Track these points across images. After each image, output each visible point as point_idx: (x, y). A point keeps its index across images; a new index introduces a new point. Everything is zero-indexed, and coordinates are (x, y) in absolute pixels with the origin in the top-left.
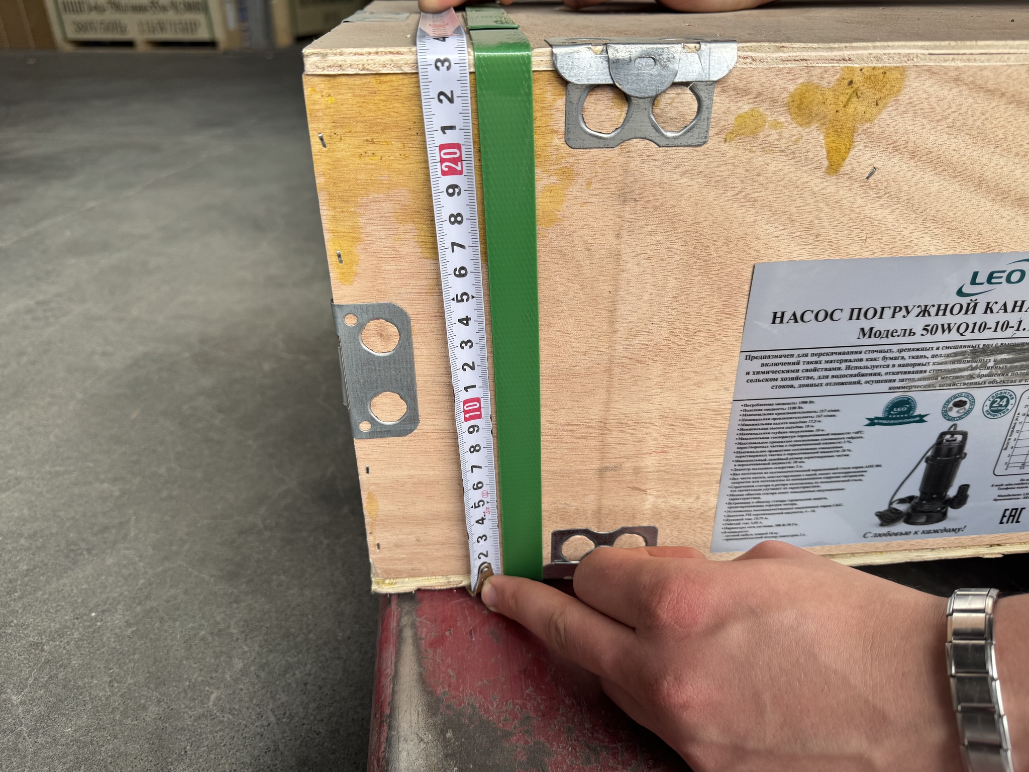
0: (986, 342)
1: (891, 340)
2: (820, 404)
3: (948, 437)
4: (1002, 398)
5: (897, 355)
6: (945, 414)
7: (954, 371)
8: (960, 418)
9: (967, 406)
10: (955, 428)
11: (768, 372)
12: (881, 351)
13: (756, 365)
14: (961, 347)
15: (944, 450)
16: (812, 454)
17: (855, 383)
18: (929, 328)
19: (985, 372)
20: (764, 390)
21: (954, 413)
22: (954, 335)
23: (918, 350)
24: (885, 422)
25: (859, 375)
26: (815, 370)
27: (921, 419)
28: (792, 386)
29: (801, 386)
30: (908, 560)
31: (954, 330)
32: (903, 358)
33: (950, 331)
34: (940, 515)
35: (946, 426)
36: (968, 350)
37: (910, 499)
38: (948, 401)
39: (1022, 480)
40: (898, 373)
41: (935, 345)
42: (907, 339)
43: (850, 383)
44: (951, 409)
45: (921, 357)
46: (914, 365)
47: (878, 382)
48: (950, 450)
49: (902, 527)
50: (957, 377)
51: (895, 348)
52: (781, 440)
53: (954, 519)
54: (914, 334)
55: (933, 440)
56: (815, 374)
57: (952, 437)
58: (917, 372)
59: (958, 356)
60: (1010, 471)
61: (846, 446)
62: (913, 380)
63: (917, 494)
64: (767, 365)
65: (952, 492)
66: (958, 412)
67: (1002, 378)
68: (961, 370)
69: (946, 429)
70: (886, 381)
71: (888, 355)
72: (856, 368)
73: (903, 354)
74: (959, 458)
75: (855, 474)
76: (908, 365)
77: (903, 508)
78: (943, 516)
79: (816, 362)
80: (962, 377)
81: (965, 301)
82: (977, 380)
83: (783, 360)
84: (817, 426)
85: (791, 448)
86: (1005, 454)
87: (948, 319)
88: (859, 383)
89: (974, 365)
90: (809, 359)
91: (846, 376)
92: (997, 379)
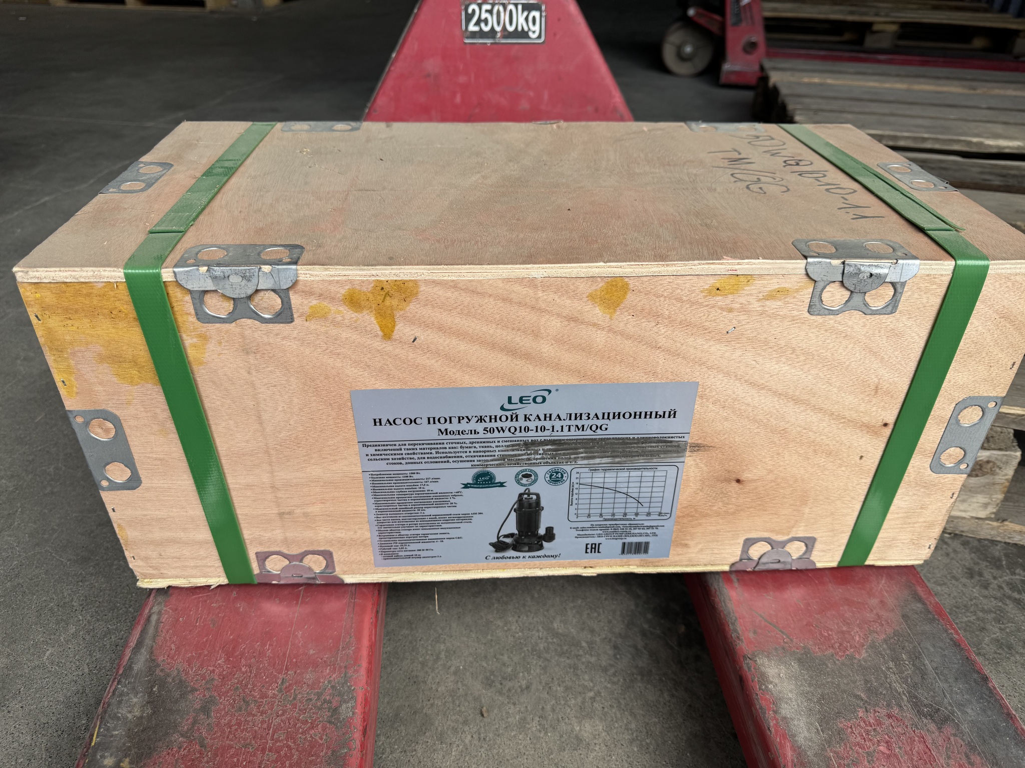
0: (533, 439)
1: (462, 436)
2: (423, 475)
3: (526, 496)
4: (557, 473)
5: (471, 445)
6: (518, 482)
7: (515, 455)
8: (530, 485)
9: (533, 477)
10: (529, 491)
11: (381, 455)
12: (458, 443)
13: (371, 450)
14: (515, 441)
15: (526, 505)
16: (430, 505)
17: (445, 462)
18: (488, 429)
19: (539, 457)
20: (382, 466)
21: (524, 481)
22: (507, 433)
23: (484, 442)
24: (475, 486)
25: (446, 457)
26: (414, 454)
27: (502, 485)
28: (401, 463)
29: (406, 463)
30: (525, 576)
31: (507, 431)
32: (475, 447)
33: (504, 431)
34: (538, 546)
35: (522, 490)
36: (522, 443)
37: (511, 535)
38: (518, 474)
39: (592, 525)
40: (475, 456)
41: (496, 440)
42: (473, 436)
43: (442, 462)
44: (521, 479)
45: (488, 447)
46: (485, 452)
47: (462, 461)
48: (530, 505)
49: (511, 553)
50: (519, 460)
51: (467, 441)
52: (403, 496)
53: (549, 549)
54: (478, 433)
55: (516, 498)
56: (416, 456)
57: (529, 496)
58: (488, 456)
59: (515, 446)
60: (579, 519)
61: (452, 501)
62: (488, 461)
63: (516, 532)
64: (379, 450)
65: (542, 531)
66: (527, 481)
67: (553, 460)
68: (519, 455)
69: (523, 492)
70: (468, 461)
71: (464, 445)
72: (443, 453)
73: (474, 445)
74: (539, 510)
75: (466, 518)
76: (480, 452)
77: (508, 540)
78: (541, 547)
79: (413, 449)
80: (522, 459)
81: (509, 414)
82: (535, 461)
83: (389, 447)
84: (427, 488)
85: (413, 501)
86: (572, 508)
87: (499, 424)
88: (448, 462)
89: (529, 452)
90: (407, 447)
91: (436, 458)
92: (549, 461)
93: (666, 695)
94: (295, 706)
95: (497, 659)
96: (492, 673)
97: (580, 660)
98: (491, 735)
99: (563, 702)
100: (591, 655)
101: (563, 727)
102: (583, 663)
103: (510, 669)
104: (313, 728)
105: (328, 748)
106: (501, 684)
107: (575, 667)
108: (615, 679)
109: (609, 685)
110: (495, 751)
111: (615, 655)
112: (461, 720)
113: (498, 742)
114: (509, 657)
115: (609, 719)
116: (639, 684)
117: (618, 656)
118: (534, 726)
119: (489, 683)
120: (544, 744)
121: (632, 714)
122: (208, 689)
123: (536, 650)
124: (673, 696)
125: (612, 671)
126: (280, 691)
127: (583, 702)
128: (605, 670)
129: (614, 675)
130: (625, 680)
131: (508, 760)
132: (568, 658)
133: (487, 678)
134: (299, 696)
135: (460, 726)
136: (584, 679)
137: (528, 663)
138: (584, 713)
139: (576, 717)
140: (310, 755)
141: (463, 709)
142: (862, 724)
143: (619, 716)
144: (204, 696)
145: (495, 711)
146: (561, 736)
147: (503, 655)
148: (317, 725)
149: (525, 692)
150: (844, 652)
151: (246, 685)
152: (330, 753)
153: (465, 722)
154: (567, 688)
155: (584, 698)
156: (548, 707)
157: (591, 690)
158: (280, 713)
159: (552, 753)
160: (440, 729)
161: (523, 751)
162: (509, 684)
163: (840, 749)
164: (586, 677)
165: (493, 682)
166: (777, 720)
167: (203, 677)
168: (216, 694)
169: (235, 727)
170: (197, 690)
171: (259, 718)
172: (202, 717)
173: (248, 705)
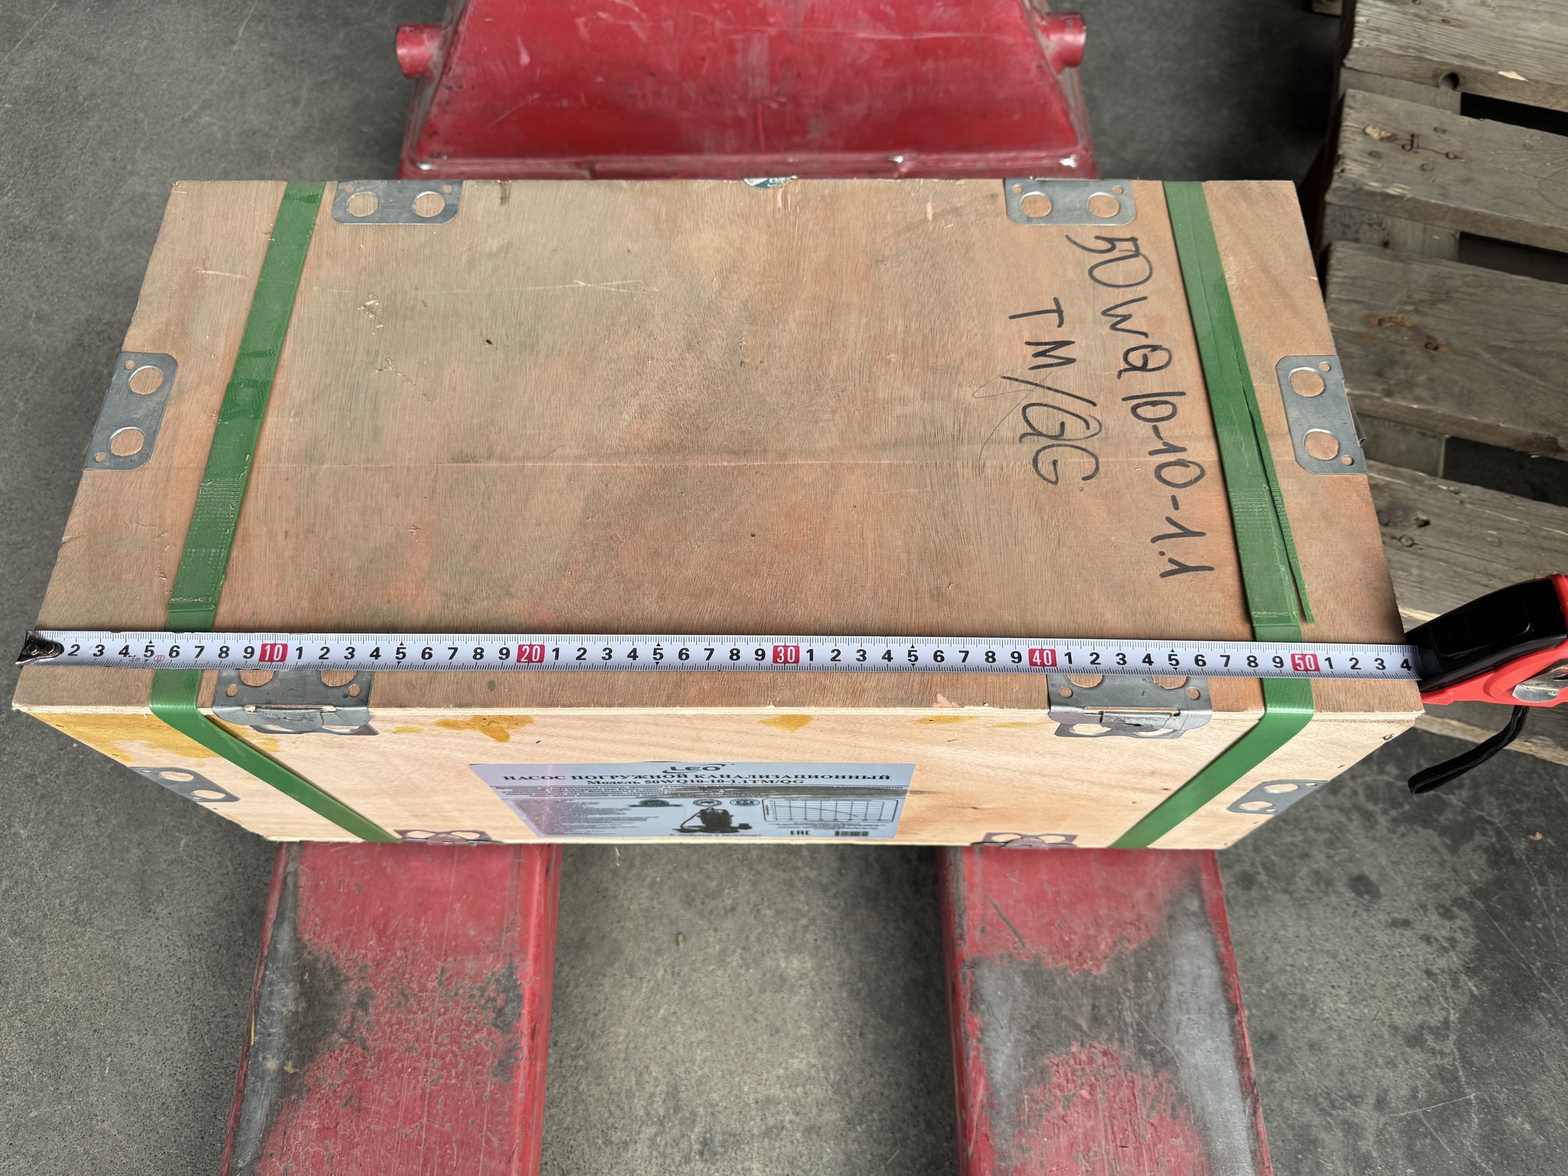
30: (721, 843)
37: (698, 826)
88: (606, 795)
93: (891, 927)
94: (457, 1003)
95: (701, 869)
96: (693, 887)
97: (797, 874)
98: (686, 969)
99: (771, 930)
100: (812, 868)
101: (768, 963)
102: (801, 879)
103: (714, 884)
104: (477, 1031)
105: (494, 1056)
106: (703, 903)
107: (790, 884)
108: (835, 903)
109: (826, 911)
110: (689, 990)
111: (839, 870)
112: (654, 948)
113: (694, 978)
114: (714, 867)
115: (821, 955)
116: (862, 911)
117: (843, 871)
118: (735, 960)
119: (689, 902)
120: (744, 984)
121: (849, 950)
122: (363, 978)
123: (747, 859)
124: (898, 928)
125: (833, 891)
126: (440, 983)
127: (794, 932)
128: (825, 889)
129: (835, 896)
130: (846, 904)
131: (702, 1001)
132: (784, 871)
133: (687, 895)
134: (461, 991)
135: (653, 957)
136: (799, 901)
137: (737, 876)
138: (793, 946)
139: (783, 950)
140: (476, 1064)
141: (657, 934)
143: (832, 951)
144: (360, 987)
145: (693, 939)
146: (764, 974)
147: (707, 863)
148: (482, 1029)
149: (729, 915)
151: (403, 975)
153: (659, 952)
154: (778, 912)
155: (796, 927)
156: (753, 937)
157: (804, 916)
158: (442, 1011)
159: (751, 995)
160: (630, 959)
161: (720, 990)
162: (712, 904)
164: (802, 898)
165: (694, 900)
167: (355, 961)
168: (372, 985)
169: (396, 1027)
170: (351, 979)
171: (421, 1016)
172: (360, 1013)
173: (407, 1000)
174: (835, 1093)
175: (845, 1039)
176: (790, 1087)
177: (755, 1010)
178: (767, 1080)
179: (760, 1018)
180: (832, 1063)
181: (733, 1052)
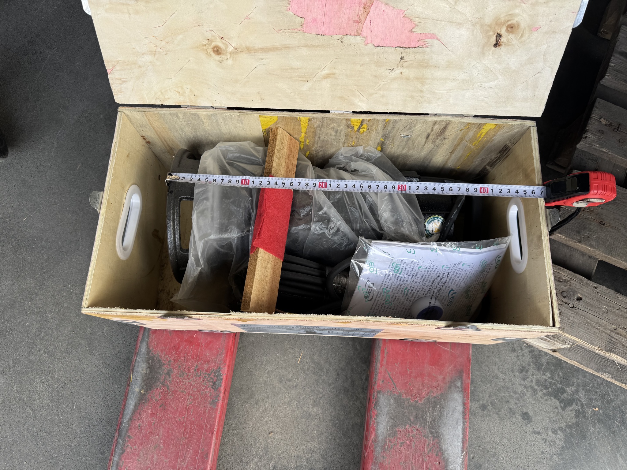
94: (201, 378)
96: (283, 376)
97: (321, 378)
102: (322, 380)
104: (206, 389)
105: (211, 398)
108: (333, 391)
109: (329, 393)
122: (169, 365)
125: (332, 386)
126: (195, 370)
128: (330, 385)
129: (333, 388)
134: (202, 374)
136: (320, 388)
137: (299, 375)
140: (204, 400)
142: (405, 431)
144: (168, 368)
148: (208, 388)
150: (415, 399)
151: (183, 366)
152: (211, 401)
154: (312, 391)
157: (321, 394)
158: (195, 380)
163: (392, 439)
166: (374, 422)
167: (167, 359)
168: (172, 368)
169: (179, 383)
170: (165, 365)
171: (188, 381)
172: (167, 377)
173: (183, 374)
174: (322, 458)
175: (328, 440)
176: (307, 453)
177: (298, 424)
178: (299, 449)
179: (300, 427)
180: (323, 447)
181: (288, 437)
